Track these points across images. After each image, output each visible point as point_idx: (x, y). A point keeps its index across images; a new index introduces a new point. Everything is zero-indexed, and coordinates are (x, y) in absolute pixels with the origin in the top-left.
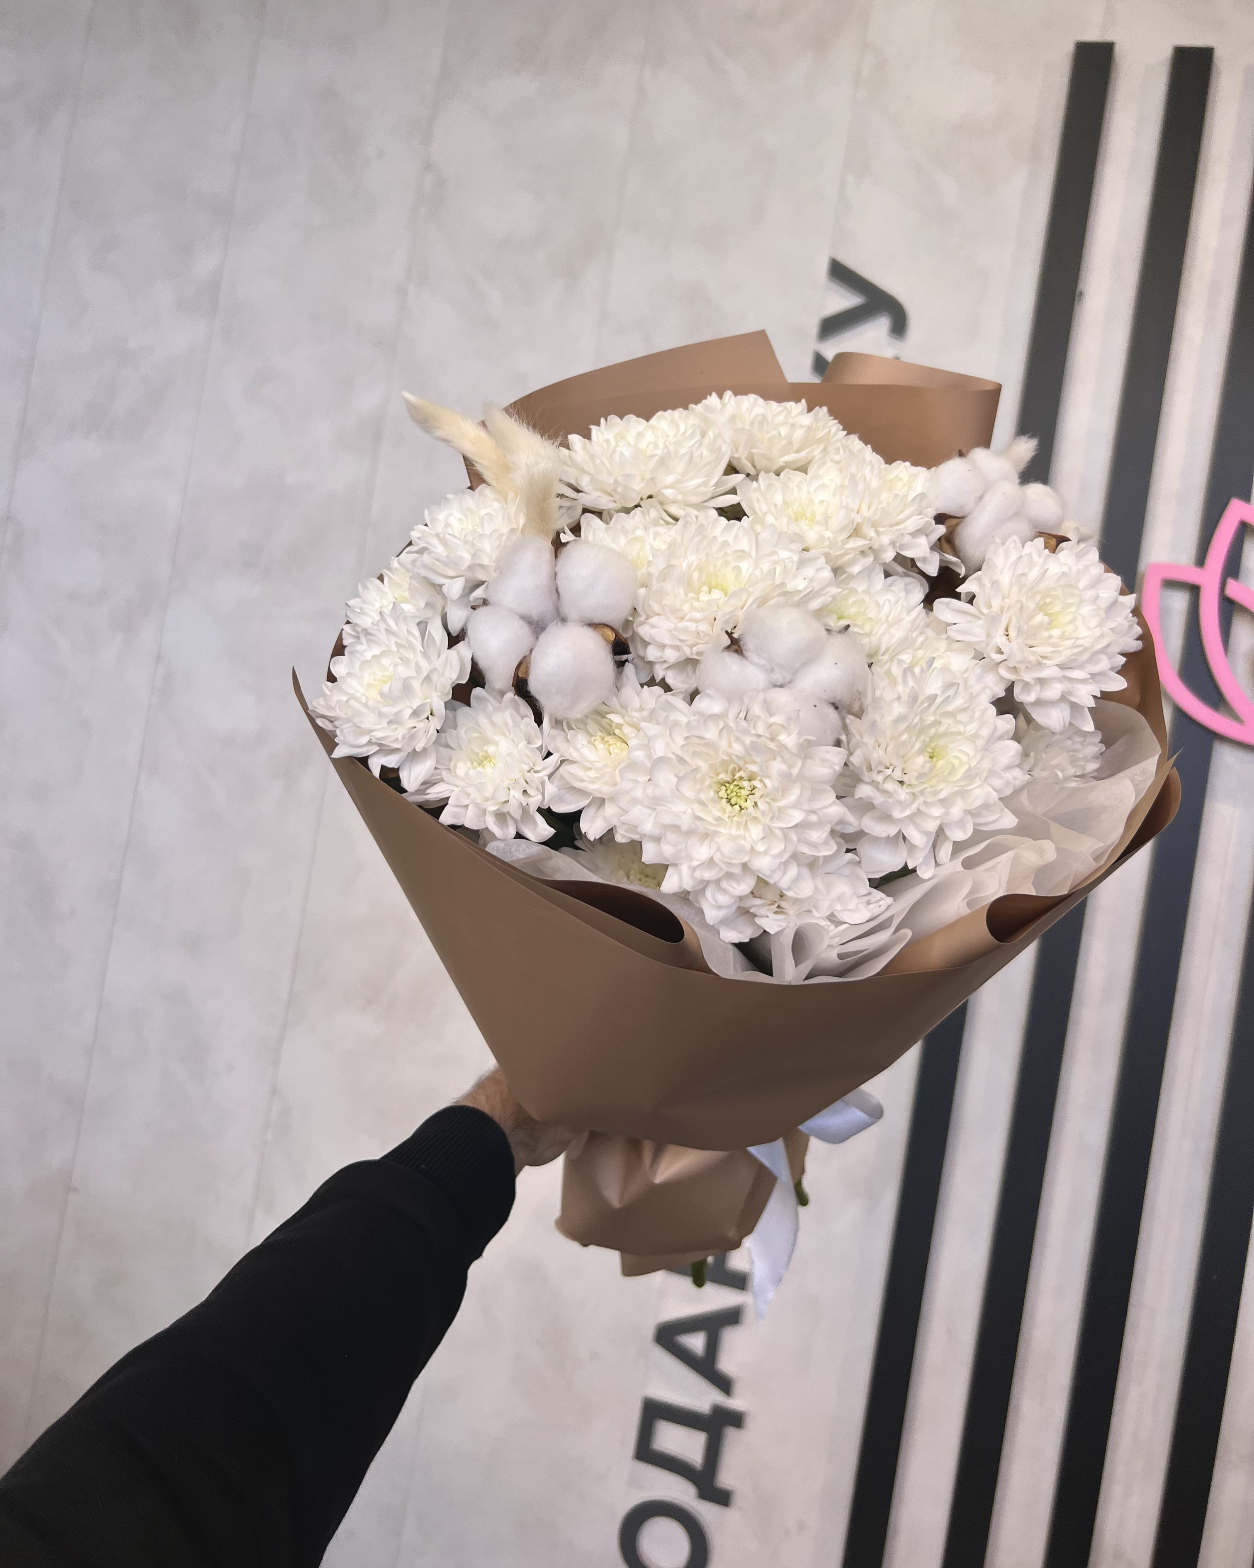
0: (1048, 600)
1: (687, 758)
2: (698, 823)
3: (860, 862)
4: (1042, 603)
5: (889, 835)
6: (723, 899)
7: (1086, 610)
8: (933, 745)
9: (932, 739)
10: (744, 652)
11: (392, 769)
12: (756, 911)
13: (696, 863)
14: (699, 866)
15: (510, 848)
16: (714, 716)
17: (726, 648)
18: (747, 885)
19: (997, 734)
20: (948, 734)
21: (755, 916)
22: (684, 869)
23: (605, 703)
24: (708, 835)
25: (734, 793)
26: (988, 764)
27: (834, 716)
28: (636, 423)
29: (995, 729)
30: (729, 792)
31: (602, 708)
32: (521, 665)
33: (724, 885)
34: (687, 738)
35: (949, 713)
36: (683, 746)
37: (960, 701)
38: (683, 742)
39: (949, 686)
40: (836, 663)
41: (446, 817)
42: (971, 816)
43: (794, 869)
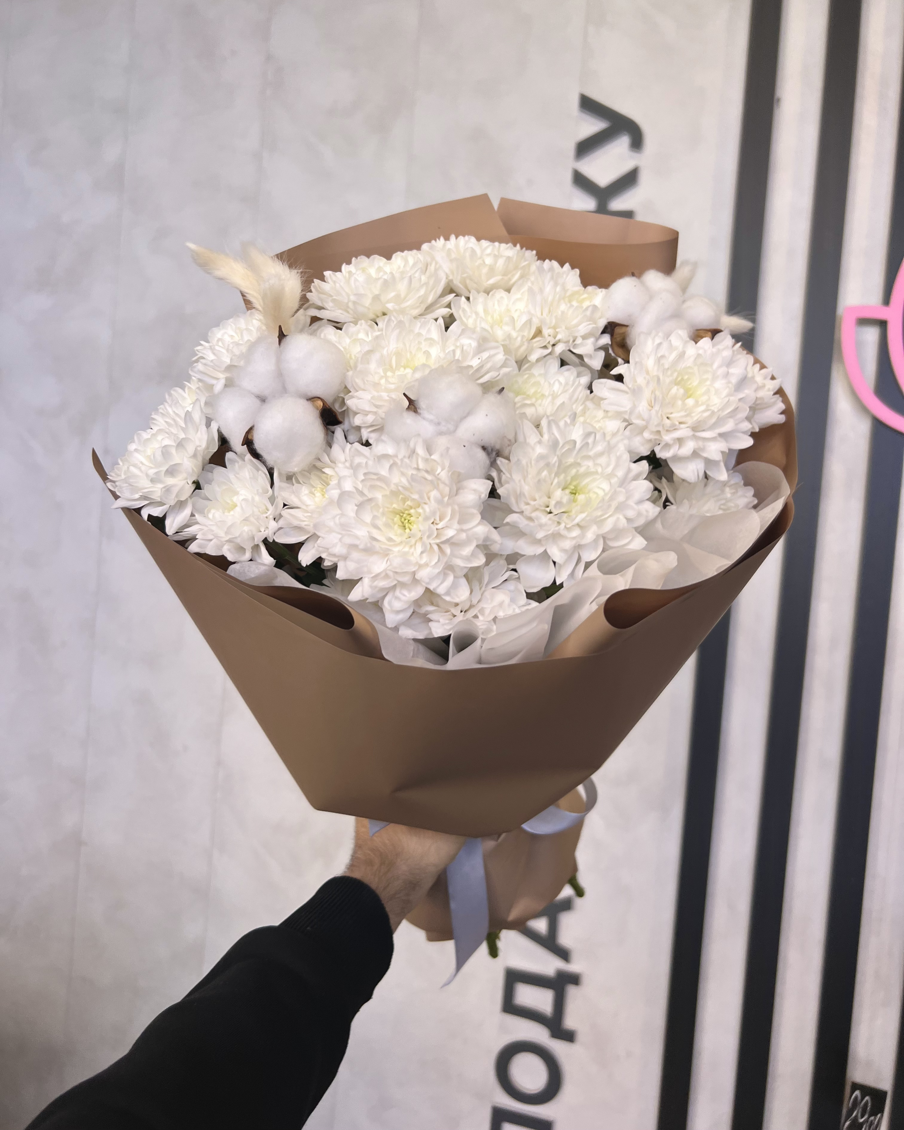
0: (686, 377)
1: (366, 491)
2: (374, 543)
3: (519, 578)
4: (679, 379)
5: (535, 554)
6: (398, 605)
7: (719, 384)
8: (574, 483)
9: (573, 479)
10: (419, 411)
11: (157, 517)
12: (430, 616)
13: (373, 575)
14: (376, 577)
15: (244, 570)
16: (386, 456)
17: (407, 409)
18: (417, 593)
19: (632, 475)
20: (587, 474)
21: (430, 620)
22: (366, 581)
23: (319, 460)
24: (385, 554)
25: (407, 521)
26: (621, 498)
27: (481, 455)
28: (379, 261)
29: (629, 470)
30: (403, 519)
31: (318, 464)
32: (250, 430)
33: (398, 593)
34: (365, 474)
35: (588, 457)
36: (363, 481)
37: (599, 448)
38: (363, 478)
39: (588, 435)
40: (487, 415)
41: (193, 548)
42: (604, 538)
43: (451, 578)
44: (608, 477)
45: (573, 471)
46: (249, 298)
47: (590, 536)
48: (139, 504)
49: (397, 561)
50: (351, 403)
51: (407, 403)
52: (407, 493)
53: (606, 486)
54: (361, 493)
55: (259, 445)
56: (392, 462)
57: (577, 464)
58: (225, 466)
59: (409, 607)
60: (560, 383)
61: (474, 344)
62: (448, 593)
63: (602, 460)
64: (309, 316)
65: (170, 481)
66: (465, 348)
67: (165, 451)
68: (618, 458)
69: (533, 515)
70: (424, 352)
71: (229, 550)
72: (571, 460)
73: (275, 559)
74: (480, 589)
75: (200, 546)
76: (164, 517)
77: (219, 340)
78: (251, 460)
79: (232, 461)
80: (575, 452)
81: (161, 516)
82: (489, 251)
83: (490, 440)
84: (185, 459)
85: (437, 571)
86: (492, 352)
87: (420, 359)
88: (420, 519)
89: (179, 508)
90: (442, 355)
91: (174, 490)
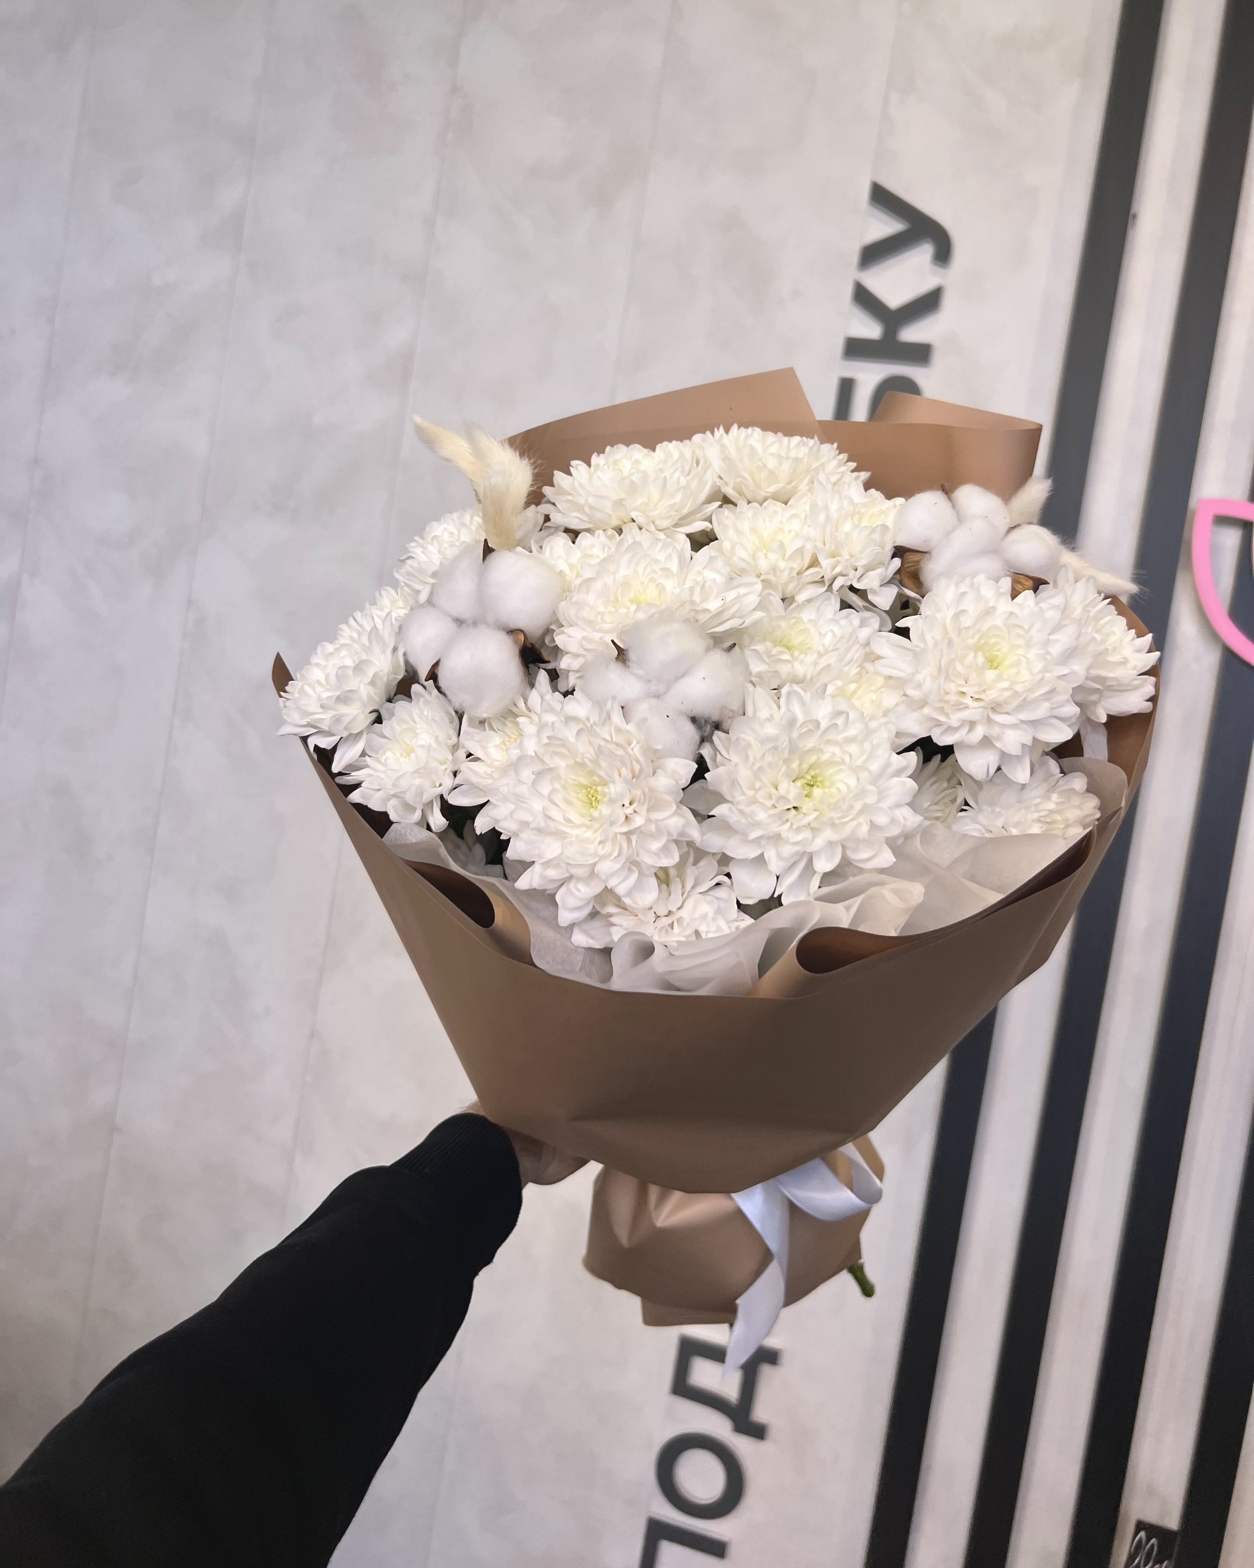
0: (990, 642)
1: (547, 758)
2: (549, 822)
3: (732, 885)
4: (982, 642)
5: (748, 858)
7: (1033, 655)
9: (811, 767)
10: (627, 662)
11: (324, 749)
12: (613, 920)
13: (544, 861)
14: (547, 864)
15: (405, 832)
16: (575, 718)
18: (596, 888)
19: (891, 770)
20: (830, 763)
21: (611, 924)
22: (537, 868)
23: (515, 705)
24: (560, 836)
25: (594, 798)
26: (871, 800)
27: (690, 730)
28: (637, 451)
29: (887, 765)
30: (590, 796)
31: (514, 709)
32: (437, 664)
33: (572, 885)
34: (549, 738)
35: (835, 743)
36: (546, 744)
37: (852, 732)
38: (546, 741)
39: (838, 714)
40: (704, 678)
42: (844, 847)
43: (634, 876)
44: (856, 770)
45: (814, 758)
47: (824, 841)
48: (308, 731)
49: (573, 849)
50: (560, 640)
51: (615, 652)
52: (593, 767)
53: (852, 781)
54: (541, 760)
55: (446, 681)
56: (581, 726)
57: (819, 750)
58: (410, 700)
59: (589, 903)
60: (834, 635)
61: (720, 579)
62: (629, 894)
63: (853, 748)
64: (541, 513)
65: (344, 709)
66: (708, 583)
67: (341, 674)
68: (874, 748)
69: (748, 810)
70: (658, 585)
71: (393, 806)
72: (810, 744)
73: (447, 821)
74: (682, 893)
75: (362, 796)
76: (334, 749)
77: (435, 537)
78: (437, 696)
79: (418, 696)
80: (820, 732)
81: (330, 748)
82: (773, 449)
83: (705, 710)
84: (362, 686)
85: (617, 866)
86: (742, 591)
87: (651, 594)
88: (606, 799)
89: (351, 742)
90: (677, 591)
91: (347, 720)
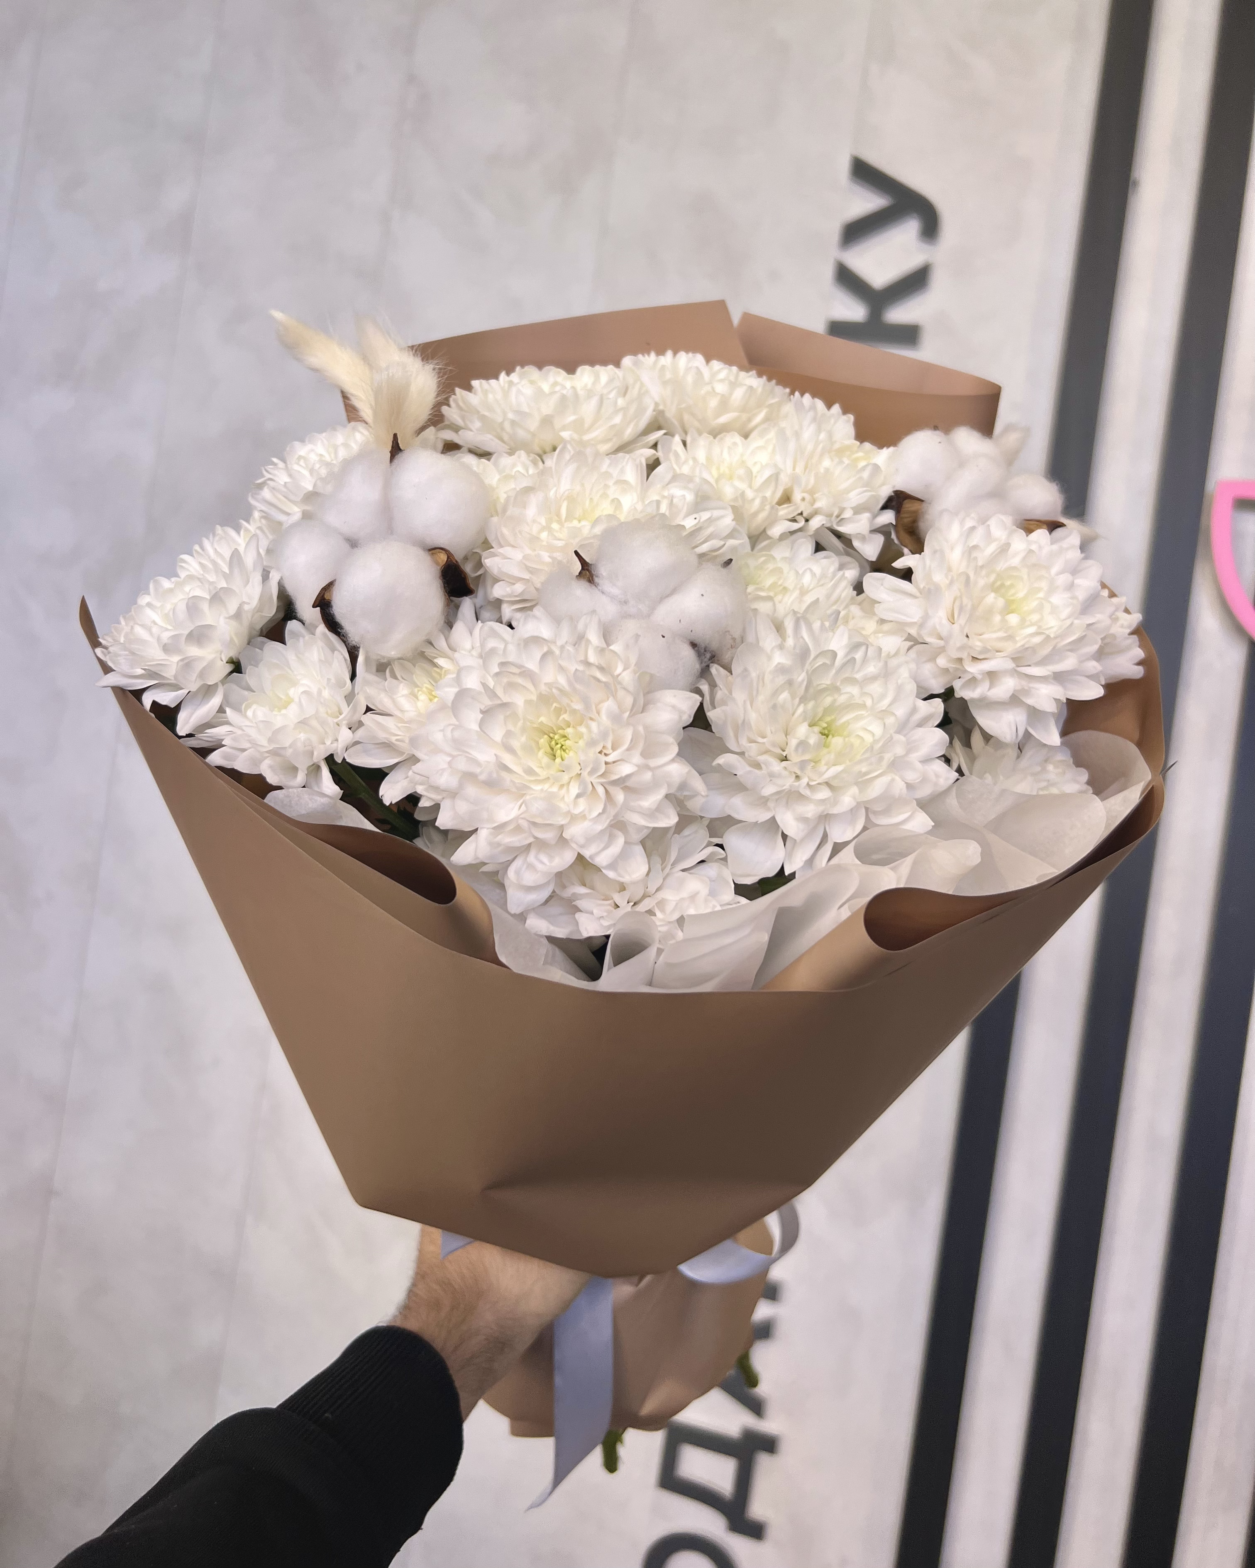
0: (1008, 583)
1: (499, 692)
2: (504, 774)
3: (725, 859)
4: (999, 583)
5: (757, 822)
6: (529, 878)
7: (1058, 599)
8: (828, 719)
9: (828, 711)
10: (596, 580)
11: (166, 706)
12: (580, 903)
13: (496, 824)
14: (500, 828)
15: (290, 801)
16: (536, 640)
17: (577, 576)
18: (562, 861)
19: (917, 717)
20: (849, 706)
21: (578, 910)
22: (483, 834)
23: (431, 643)
24: (520, 792)
25: (559, 746)
26: (899, 751)
27: (688, 653)
28: (555, 374)
29: (914, 710)
30: (553, 743)
31: (429, 651)
32: (329, 586)
33: (531, 858)
34: (502, 664)
35: (851, 681)
36: (497, 674)
37: (872, 669)
38: (496, 669)
39: (856, 647)
40: (702, 595)
41: (215, 758)
42: (867, 809)
43: (620, 841)
44: (882, 715)
46: (355, 402)
47: (847, 800)
48: (142, 684)
49: (537, 806)
50: (491, 563)
51: (578, 567)
52: (565, 701)
53: (877, 728)
54: (492, 693)
55: (339, 610)
56: (545, 649)
57: (834, 689)
58: (282, 641)
59: (548, 883)
60: (813, 574)
61: (690, 497)
62: (612, 866)
63: (876, 688)
64: (442, 439)
65: (194, 651)
66: (675, 501)
67: (193, 606)
68: (899, 689)
69: (761, 758)
70: (613, 500)
71: (271, 767)
72: (826, 681)
73: (341, 789)
74: (662, 870)
75: (226, 757)
76: (178, 708)
77: (300, 458)
78: (324, 634)
79: (296, 635)
80: (834, 671)
81: (172, 706)
82: (722, 375)
83: (703, 634)
84: (222, 621)
85: (600, 827)
86: (716, 513)
87: (606, 509)
88: (581, 743)
89: (203, 698)
90: (639, 507)
91: (199, 666)
